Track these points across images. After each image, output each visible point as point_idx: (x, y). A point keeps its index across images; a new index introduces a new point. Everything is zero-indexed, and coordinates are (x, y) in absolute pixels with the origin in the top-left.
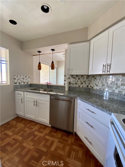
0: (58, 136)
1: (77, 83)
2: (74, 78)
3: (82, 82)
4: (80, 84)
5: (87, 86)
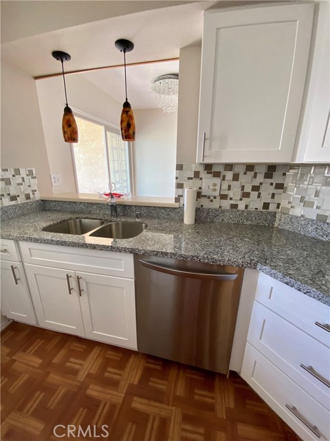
0: (178, 394)
1: (226, 193)
2: (217, 174)
3: (248, 189)
4: (239, 196)
5: (266, 206)
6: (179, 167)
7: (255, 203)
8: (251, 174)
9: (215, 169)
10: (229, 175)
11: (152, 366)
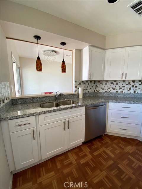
5: (94, 91)
6: (75, 82)
7: (92, 90)
8: (91, 83)
9: (84, 82)
10: (87, 83)
11: (88, 145)
